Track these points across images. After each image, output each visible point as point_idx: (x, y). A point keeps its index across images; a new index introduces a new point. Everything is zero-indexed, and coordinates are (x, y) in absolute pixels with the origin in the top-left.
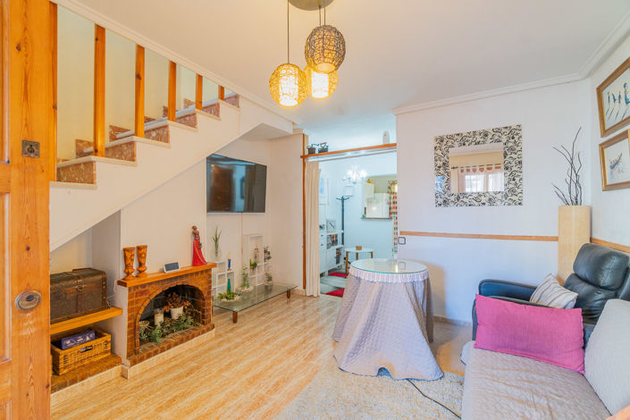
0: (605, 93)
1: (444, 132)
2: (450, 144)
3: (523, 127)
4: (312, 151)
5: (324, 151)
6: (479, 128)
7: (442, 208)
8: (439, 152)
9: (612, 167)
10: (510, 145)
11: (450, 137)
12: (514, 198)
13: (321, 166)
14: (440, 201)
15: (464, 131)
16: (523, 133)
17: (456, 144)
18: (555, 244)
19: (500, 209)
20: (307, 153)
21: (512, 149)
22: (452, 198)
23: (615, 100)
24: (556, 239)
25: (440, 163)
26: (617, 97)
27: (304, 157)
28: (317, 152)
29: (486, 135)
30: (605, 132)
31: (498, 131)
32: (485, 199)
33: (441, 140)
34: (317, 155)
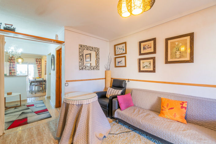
0: (116, 47)
1: (83, 44)
2: (84, 48)
3: (100, 49)
5: (10, 30)
6: (91, 46)
7: (81, 71)
8: (80, 50)
9: (118, 63)
10: (97, 53)
11: (84, 46)
12: (98, 68)
14: (81, 68)
15: (88, 45)
16: (100, 51)
17: (86, 49)
19: (95, 71)
22: (84, 67)
23: (119, 49)
25: (81, 54)
26: (120, 48)
29: (93, 49)
30: (116, 55)
31: (95, 48)
32: (92, 68)
33: (81, 46)
34: (2, 30)
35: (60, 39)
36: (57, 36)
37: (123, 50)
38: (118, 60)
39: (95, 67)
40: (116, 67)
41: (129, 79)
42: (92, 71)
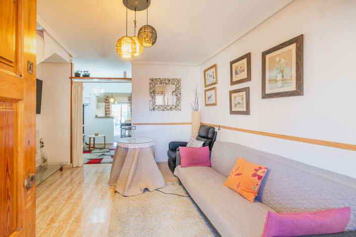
0: (206, 73)
1: (154, 77)
2: (156, 82)
3: (182, 80)
4: (77, 75)
5: (86, 76)
6: (167, 78)
7: (152, 111)
8: (151, 85)
9: (208, 98)
10: (177, 86)
11: (156, 79)
12: (178, 108)
13: (84, 84)
14: (152, 108)
15: (162, 78)
16: (181, 82)
17: (158, 83)
18: (190, 125)
19: (174, 112)
20: (74, 76)
21: (178, 88)
22: (156, 107)
23: (210, 76)
24: (191, 123)
25: (152, 91)
27: (71, 78)
28: (81, 76)
29: (170, 81)
30: (206, 86)
31: (173, 80)
32: (168, 108)
33: (152, 80)
34: (81, 78)
35: (129, 76)
36: (125, 73)
37: (214, 78)
38: (208, 94)
39: (174, 107)
40: (207, 105)
41: (220, 125)
42: (169, 111)
